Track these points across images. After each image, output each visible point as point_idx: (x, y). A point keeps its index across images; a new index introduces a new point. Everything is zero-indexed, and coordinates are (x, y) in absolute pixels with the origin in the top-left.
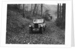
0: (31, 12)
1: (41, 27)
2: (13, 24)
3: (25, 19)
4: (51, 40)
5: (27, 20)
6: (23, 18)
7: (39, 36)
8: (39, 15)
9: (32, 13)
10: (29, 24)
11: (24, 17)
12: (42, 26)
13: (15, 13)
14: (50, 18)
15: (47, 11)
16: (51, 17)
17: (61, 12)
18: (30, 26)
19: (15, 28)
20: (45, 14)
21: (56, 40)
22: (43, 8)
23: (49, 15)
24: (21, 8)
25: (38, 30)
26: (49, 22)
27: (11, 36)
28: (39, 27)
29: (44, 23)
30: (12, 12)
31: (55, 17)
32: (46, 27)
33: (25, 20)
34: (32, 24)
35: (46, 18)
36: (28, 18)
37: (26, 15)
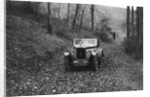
0: (66, 20)
1: (92, 57)
2: (23, 48)
3: (54, 38)
4: (114, 85)
5: (59, 40)
6: (48, 36)
7: (87, 76)
8: (86, 29)
9: (70, 25)
10: (63, 49)
11: (50, 31)
12: (94, 54)
13: (28, 23)
14: (110, 36)
15: (104, 20)
16: (114, 35)
17: (135, 23)
18: (66, 54)
19: (28, 60)
20: (100, 27)
21: (126, 84)
22: (95, 13)
23: (109, 29)
24: (42, 12)
25: (85, 62)
26: (109, 45)
27: (18, 80)
28: (88, 55)
29: (98, 46)
30: (19, 19)
31: (122, 35)
32: (103, 55)
33: (53, 41)
34: (72, 50)
35: (103, 36)
36: (60, 34)
37: (54, 29)
